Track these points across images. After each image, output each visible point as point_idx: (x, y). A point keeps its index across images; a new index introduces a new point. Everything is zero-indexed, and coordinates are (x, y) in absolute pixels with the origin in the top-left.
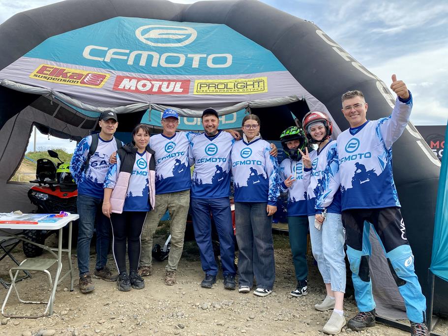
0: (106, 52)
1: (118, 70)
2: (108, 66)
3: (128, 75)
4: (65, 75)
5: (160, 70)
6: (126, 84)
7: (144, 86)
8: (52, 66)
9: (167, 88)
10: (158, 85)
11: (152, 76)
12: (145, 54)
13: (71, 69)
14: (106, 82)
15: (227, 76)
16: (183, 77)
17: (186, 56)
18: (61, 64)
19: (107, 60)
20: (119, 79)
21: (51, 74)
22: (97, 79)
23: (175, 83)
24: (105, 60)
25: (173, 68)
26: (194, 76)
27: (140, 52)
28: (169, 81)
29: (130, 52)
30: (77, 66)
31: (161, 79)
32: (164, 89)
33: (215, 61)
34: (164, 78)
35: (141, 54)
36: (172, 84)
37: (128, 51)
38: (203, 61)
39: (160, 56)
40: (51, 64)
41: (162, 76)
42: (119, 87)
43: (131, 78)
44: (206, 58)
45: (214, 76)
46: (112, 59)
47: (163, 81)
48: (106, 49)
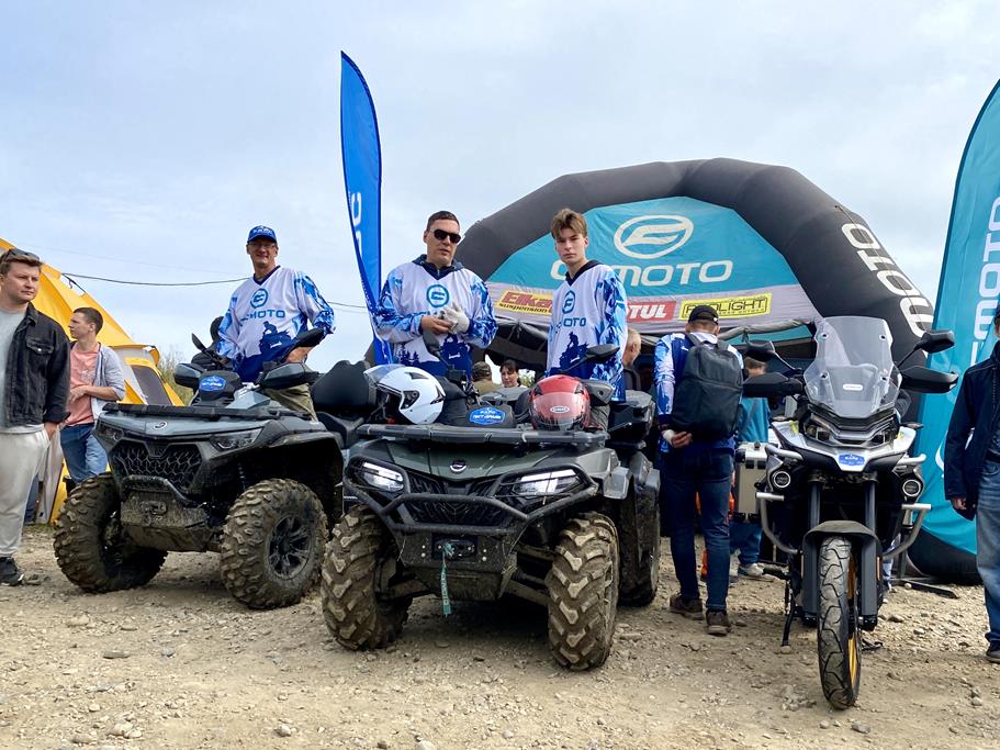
4: (531, 303)
5: (640, 290)
8: (518, 292)
9: (648, 313)
10: (637, 311)
13: (538, 294)
15: (722, 293)
16: (667, 298)
23: (657, 306)
25: (657, 287)
26: (681, 295)
28: (651, 304)
31: (641, 301)
32: (644, 315)
33: (712, 272)
38: (695, 273)
41: (642, 298)
44: (699, 269)
47: (644, 304)
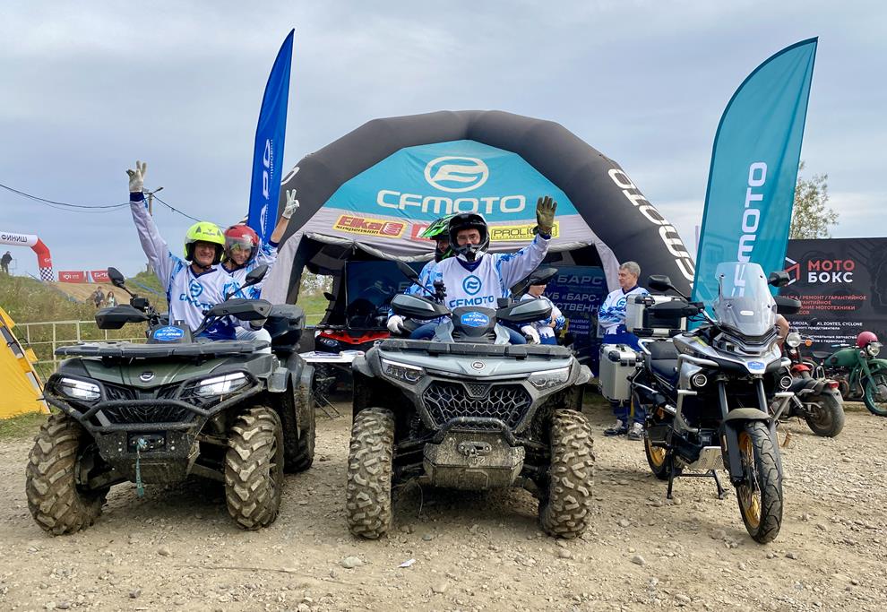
0: (399, 197)
1: (414, 218)
2: (404, 213)
4: (364, 225)
12: (438, 200)
13: (370, 219)
14: (405, 232)
15: (520, 220)
17: (479, 199)
18: (359, 213)
19: (401, 206)
20: (416, 228)
21: (352, 224)
22: (396, 228)
27: (433, 198)
29: (423, 198)
30: (374, 215)
33: (509, 204)
35: (435, 200)
37: (420, 197)
38: (496, 205)
39: (454, 202)
40: (350, 214)
42: (417, 237)
44: (500, 201)
45: (507, 221)
46: (406, 206)
48: (399, 194)
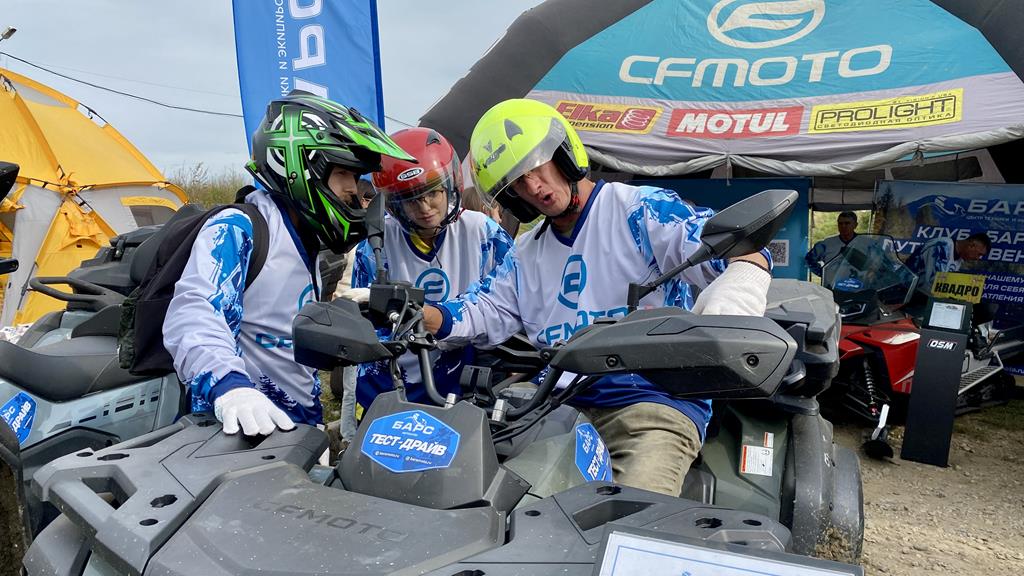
0: (656, 65)
1: (677, 99)
2: (660, 92)
3: (694, 107)
4: (592, 116)
5: (749, 92)
6: (689, 123)
7: (720, 123)
8: (574, 103)
9: (760, 124)
10: (744, 122)
11: (733, 104)
12: (723, 64)
13: (602, 104)
14: (656, 122)
15: (878, 92)
16: (791, 102)
17: (799, 59)
18: (588, 96)
19: (658, 81)
20: (678, 115)
21: (574, 115)
23: (774, 114)
24: (655, 82)
25: (773, 86)
26: (811, 98)
27: (714, 61)
28: (764, 111)
29: (697, 63)
30: (611, 98)
31: (750, 108)
32: (754, 128)
33: (855, 64)
34: (756, 107)
35: (716, 65)
36: (770, 116)
37: (692, 61)
38: (831, 66)
39: (751, 65)
40: (573, 99)
41: (751, 103)
42: (678, 130)
43: (696, 112)
44: (838, 59)
45: (850, 94)
46: (666, 79)
48: (655, 59)
